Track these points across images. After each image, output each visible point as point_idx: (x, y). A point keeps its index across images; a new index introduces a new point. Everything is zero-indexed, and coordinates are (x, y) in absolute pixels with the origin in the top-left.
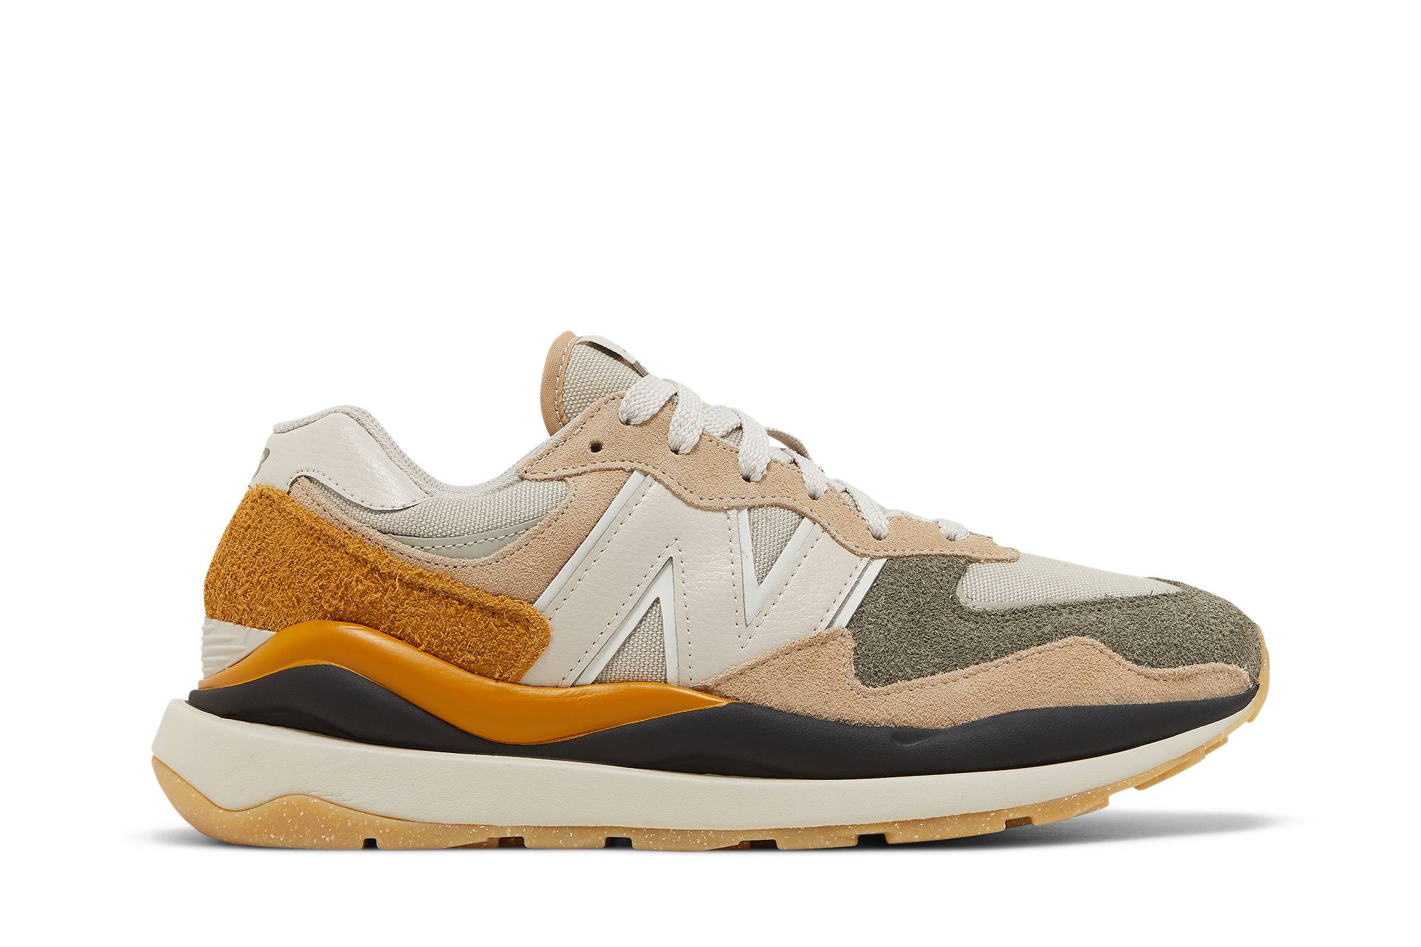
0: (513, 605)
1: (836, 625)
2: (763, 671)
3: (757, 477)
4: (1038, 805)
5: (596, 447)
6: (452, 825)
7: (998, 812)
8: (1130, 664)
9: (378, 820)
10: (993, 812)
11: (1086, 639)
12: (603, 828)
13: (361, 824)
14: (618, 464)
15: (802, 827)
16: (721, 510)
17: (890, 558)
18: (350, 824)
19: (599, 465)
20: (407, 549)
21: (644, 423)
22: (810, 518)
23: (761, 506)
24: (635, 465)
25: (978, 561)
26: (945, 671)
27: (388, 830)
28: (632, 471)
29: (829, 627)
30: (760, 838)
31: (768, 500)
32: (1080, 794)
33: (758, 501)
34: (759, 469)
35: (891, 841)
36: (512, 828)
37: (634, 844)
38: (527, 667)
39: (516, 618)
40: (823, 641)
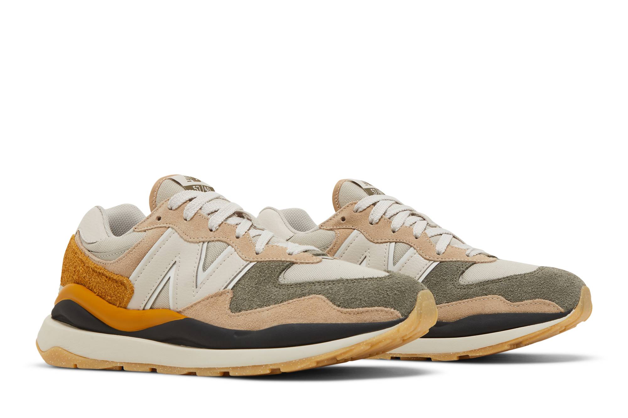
0: (121, 278)
1: (228, 288)
2: (199, 306)
3: (214, 229)
4: (282, 363)
5: (159, 219)
6: (101, 361)
7: (266, 365)
8: (335, 307)
9: (77, 358)
10: (264, 365)
11: (320, 296)
12: (148, 364)
13: (72, 359)
14: (164, 225)
15: (203, 367)
16: (196, 242)
17: (258, 262)
18: (69, 359)
19: (159, 225)
20: (94, 257)
21: (176, 209)
22: (231, 246)
23: (213, 241)
24: (170, 225)
25: (297, 263)
26: (261, 307)
27: (80, 361)
28: (169, 227)
29: (224, 289)
30: (191, 371)
31: (217, 238)
32: (300, 360)
33: (213, 239)
34: (215, 226)
35: (231, 374)
36: (120, 362)
37: (157, 371)
38: (128, 302)
39: (122, 284)
40: (221, 294)
